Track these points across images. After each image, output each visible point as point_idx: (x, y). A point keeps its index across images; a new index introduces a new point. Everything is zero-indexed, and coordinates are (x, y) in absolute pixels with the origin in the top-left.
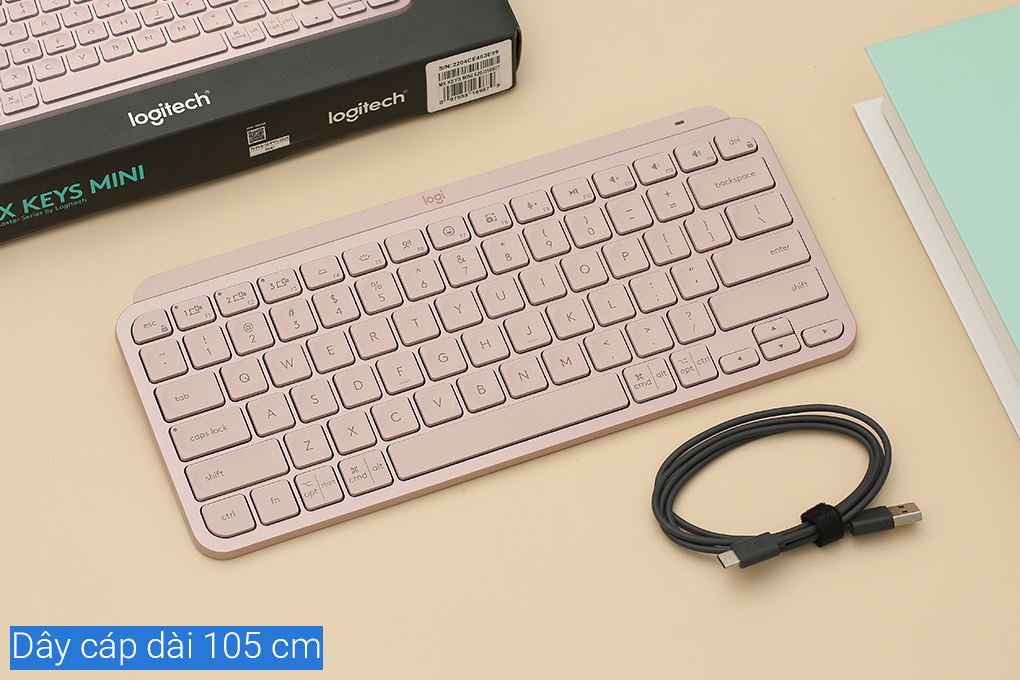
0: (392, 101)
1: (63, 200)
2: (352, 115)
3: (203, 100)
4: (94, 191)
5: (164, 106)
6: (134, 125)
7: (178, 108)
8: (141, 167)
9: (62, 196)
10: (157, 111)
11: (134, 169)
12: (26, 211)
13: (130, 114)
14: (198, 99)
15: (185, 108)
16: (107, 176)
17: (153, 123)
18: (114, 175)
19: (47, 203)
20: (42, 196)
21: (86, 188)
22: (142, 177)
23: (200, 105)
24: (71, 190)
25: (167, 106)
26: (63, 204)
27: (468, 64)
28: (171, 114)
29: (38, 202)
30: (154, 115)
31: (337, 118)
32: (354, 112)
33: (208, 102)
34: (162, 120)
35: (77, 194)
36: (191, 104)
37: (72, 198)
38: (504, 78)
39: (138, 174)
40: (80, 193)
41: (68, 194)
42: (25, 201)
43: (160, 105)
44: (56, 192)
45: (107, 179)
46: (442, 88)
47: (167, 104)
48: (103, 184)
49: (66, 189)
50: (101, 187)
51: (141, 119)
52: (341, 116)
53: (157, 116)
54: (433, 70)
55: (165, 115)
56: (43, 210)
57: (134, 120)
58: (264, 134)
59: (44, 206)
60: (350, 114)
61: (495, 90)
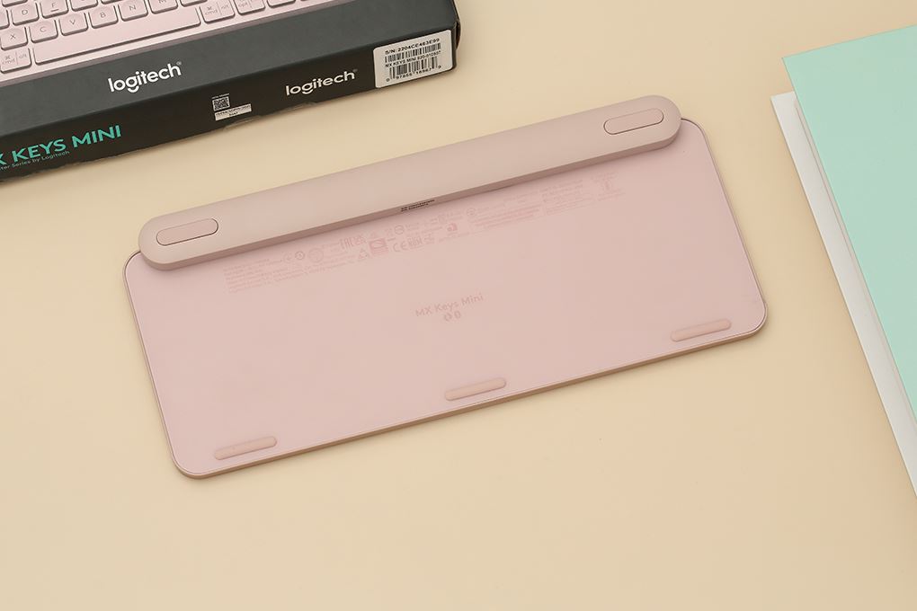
0: (343, 78)
1: (48, 152)
2: (307, 89)
3: (175, 71)
4: (76, 146)
5: (140, 74)
6: (113, 90)
7: (152, 77)
8: (117, 127)
9: (47, 149)
10: (134, 78)
11: (111, 129)
12: (16, 160)
13: (110, 80)
14: (171, 69)
15: (158, 77)
16: (88, 134)
17: (129, 89)
18: (93, 133)
19: (34, 154)
20: (30, 149)
21: (69, 143)
22: (119, 135)
23: (172, 75)
24: (55, 144)
25: (143, 75)
26: (49, 155)
27: (412, 49)
28: (145, 82)
29: (26, 153)
30: (131, 82)
31: (294, 90)
32: (309, 86)
33: (179, 74)
34: (138, 87)
35: (61, 147)
36: (164, 74)
37: (56, 150)
38: (445, 61)
39: (115, 132)
40: (64, 147)
41: (53, 148)
42: (14, 152)
43: (137, 73)
44: (42, 146)
45: (87, 136)
46: (388, 68)
47: (143, 73)
48: (84, 140)
49: (51, 143)
50: (82, 142)
51: (119, 85)
52: (297, 89)
53: (133, 84)
54: (380, 54)
55: (140, 83)
56: (31, 159)
57: (113, 86)
58: (228, 103)
59: (32, 156)
60: (306, 87)
61: (436, 70)
